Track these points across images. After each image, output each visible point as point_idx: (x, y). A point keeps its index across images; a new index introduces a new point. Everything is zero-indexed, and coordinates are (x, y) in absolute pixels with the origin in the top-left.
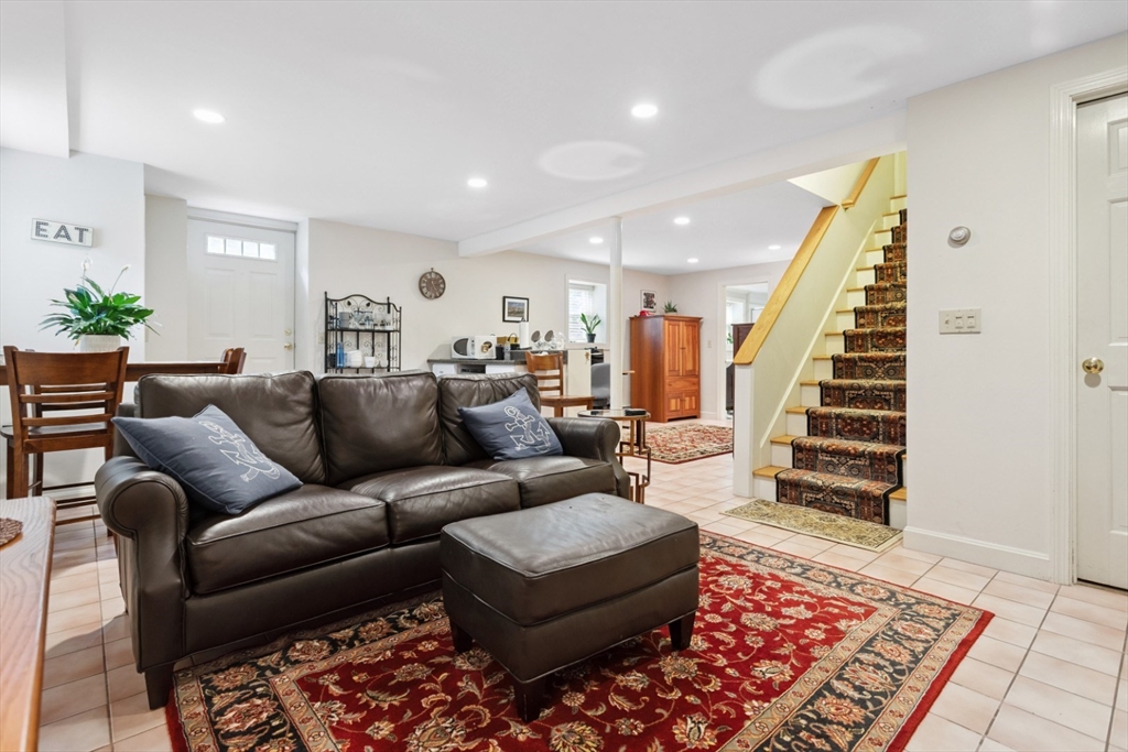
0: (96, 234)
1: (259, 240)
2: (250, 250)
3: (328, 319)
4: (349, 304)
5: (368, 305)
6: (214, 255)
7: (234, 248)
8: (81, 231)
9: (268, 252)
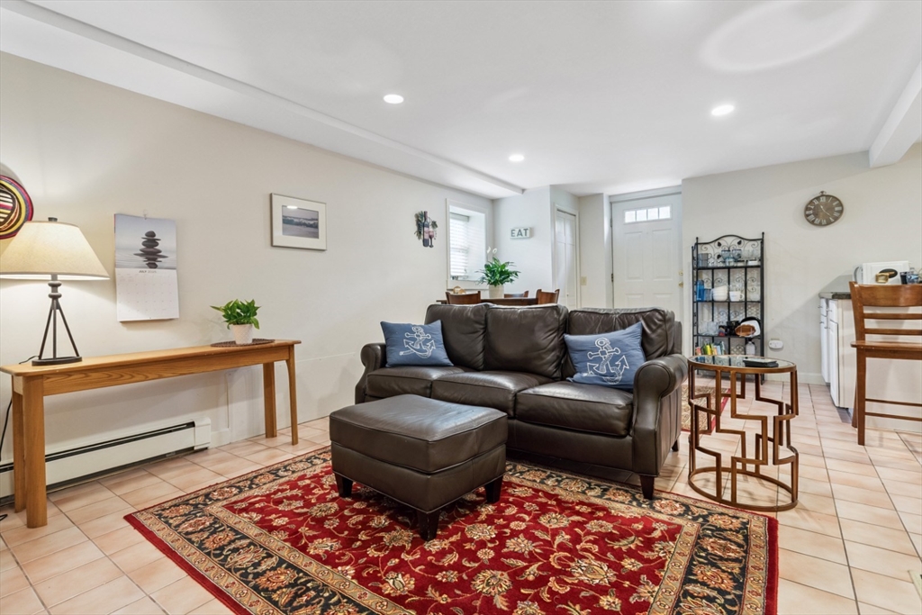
0: (532, 230)
1: (658, 206)
2: (653, 214)
3: (695, 259)
4: (719, 244)
5: (739, 243)
6: (629, 224)
7: (642, 215)
8: (526, 230)
9: (665, 212)
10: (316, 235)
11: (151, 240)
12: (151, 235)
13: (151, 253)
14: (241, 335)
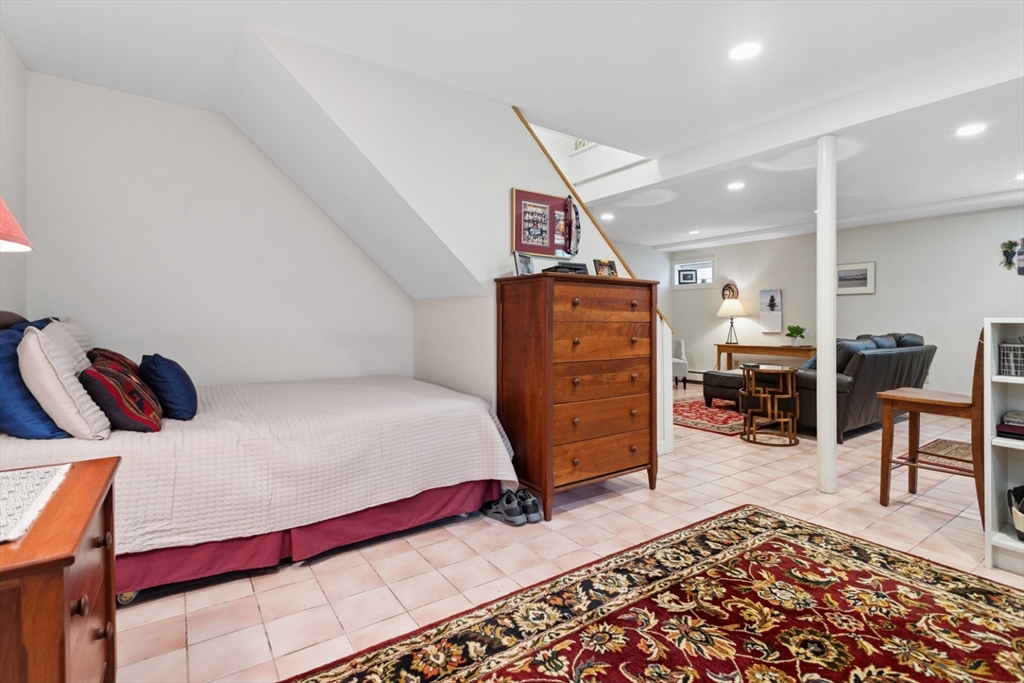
10: (865, 285)
11: (772, 299)
12: (772, 297)
13: (772, 305)
14: (798, 342)
